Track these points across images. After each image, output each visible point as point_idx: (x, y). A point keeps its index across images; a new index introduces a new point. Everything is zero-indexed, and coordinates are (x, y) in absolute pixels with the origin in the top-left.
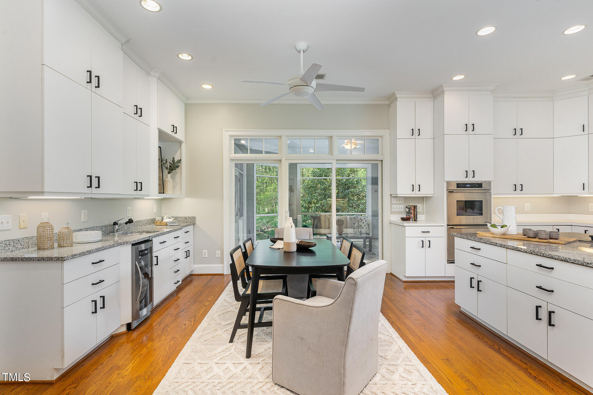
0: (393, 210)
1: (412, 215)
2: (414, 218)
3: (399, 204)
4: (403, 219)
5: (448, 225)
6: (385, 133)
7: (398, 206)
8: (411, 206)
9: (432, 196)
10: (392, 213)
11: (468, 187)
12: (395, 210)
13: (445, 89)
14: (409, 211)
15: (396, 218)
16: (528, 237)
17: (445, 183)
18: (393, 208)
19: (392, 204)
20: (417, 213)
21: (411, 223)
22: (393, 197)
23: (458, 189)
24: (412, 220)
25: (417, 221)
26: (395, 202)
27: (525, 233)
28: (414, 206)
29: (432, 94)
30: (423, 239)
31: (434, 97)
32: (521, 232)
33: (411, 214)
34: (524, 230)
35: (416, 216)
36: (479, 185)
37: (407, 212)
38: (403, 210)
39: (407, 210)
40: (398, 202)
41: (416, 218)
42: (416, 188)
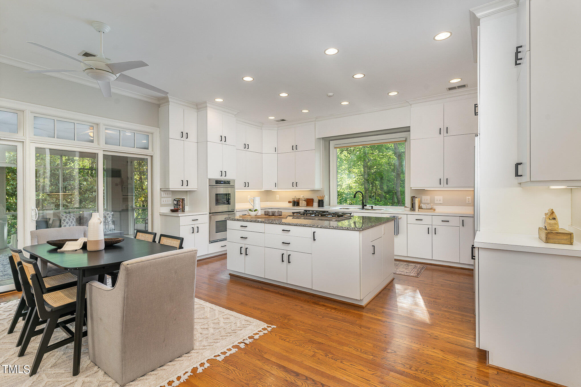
0: (162, 203)
1: (181, 207)
2: (183, 209)
3: (167, 197)
4: (172, 211)
5: (210, 213)
6: (156, 131)
7: (166, 199)
8: (179, 199)
9: (196, 190)
10: (162, 205)
11: (222, 184)
12: (164, 203)
13: (208, 105)
14: (178, 203)
15: (166, 210)
16: (269, 216)
17: (208, 180)
18: (162, 201)
19: (161, 197)
20: (184, 204)
21: (180, 214)
22: (162, 191)
23: (216, 185)
24: (181, 211)
25: (184, 211)
26: (165, 196)
27: (267, 214)
28: (182, 199)
29: (197, 105)
30: (193, 226)
31: (197, 109)
32: (263, 213)
33: (180, 205)
34: (265, 212)
35: (184, 208)
36: (228, 182)
37: (175, 205)
38: (171, 203)
39: (175, 202)
40: (166, 196)
41: (184, 209)
42: (185, 183)
